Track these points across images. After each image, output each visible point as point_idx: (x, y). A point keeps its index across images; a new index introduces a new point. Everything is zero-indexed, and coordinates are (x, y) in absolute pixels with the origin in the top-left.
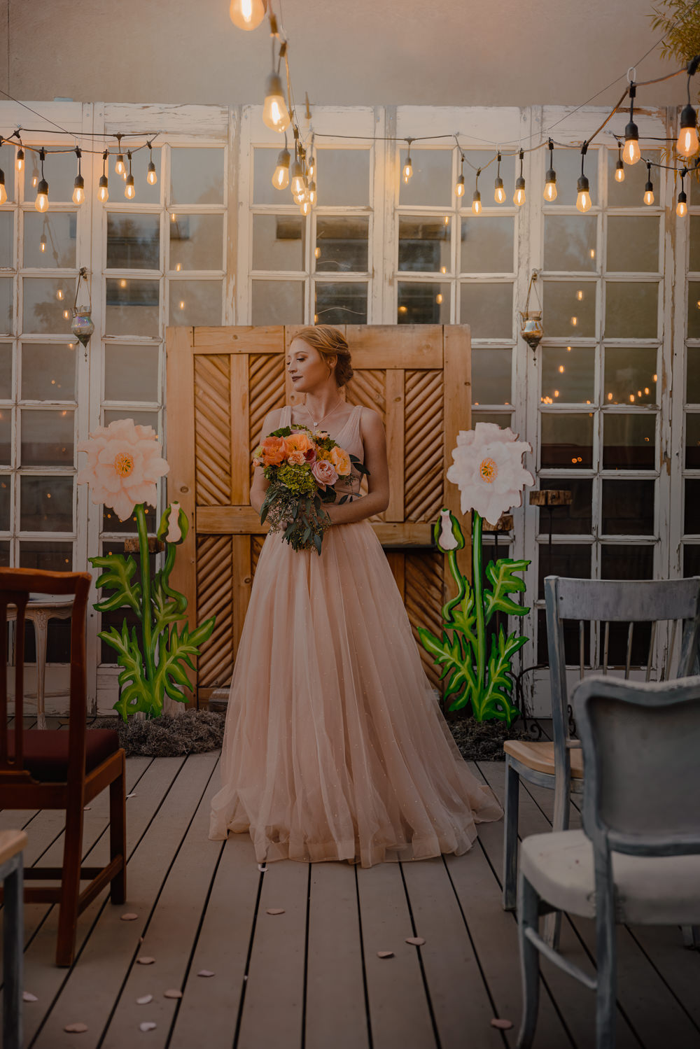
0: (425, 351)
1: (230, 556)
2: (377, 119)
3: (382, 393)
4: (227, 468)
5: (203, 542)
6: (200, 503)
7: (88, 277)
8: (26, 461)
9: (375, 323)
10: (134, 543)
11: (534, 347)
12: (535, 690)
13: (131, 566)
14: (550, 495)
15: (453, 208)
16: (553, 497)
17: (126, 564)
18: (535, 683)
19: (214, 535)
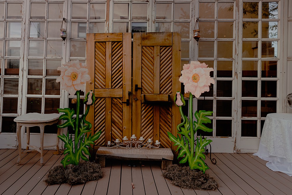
0: (167, 40)
1: (105, 104)
3: (153, 54)
4: (104, 77)
5: (97, 100)
6: (96, 88)
7: (66, 21)
10: (74, 100)
11: (197, 41)
15: (172, 1)
19: (100, 98)
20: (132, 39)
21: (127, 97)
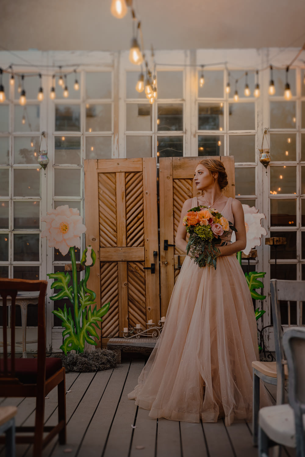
1: (117, 272)
2: (186, 56)
3: (191, 190)
4: (115, 228)
5: (103, 266)
6: (101, 246)
7: (46, 136)
8: (16, 226)
9: (187, 156)
10: (69, 267)
11: (266, 167)
12: (270, 337)
13: (68, 277)
14: (275, 240)
15: (225, 99)
16: (277, 241)
17: (65, 277)
18: (270, 334)
19: (108, 262)
20: (158, 165)
21: (151, 260)
